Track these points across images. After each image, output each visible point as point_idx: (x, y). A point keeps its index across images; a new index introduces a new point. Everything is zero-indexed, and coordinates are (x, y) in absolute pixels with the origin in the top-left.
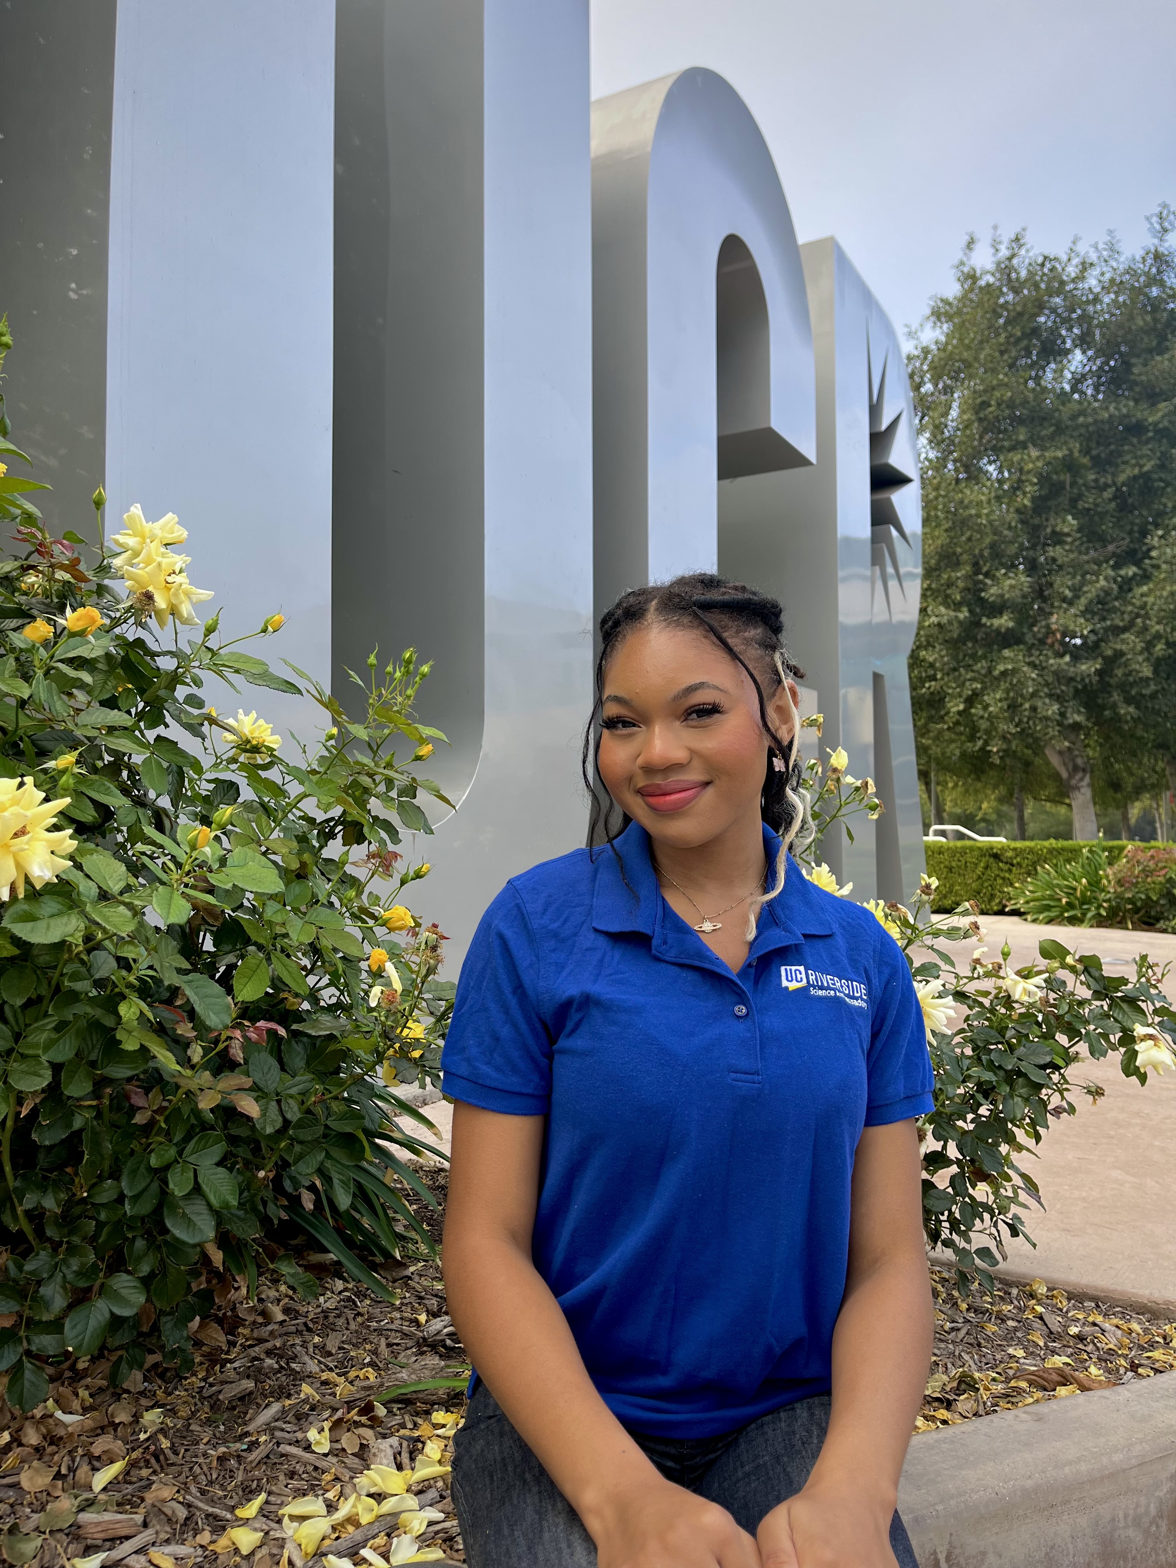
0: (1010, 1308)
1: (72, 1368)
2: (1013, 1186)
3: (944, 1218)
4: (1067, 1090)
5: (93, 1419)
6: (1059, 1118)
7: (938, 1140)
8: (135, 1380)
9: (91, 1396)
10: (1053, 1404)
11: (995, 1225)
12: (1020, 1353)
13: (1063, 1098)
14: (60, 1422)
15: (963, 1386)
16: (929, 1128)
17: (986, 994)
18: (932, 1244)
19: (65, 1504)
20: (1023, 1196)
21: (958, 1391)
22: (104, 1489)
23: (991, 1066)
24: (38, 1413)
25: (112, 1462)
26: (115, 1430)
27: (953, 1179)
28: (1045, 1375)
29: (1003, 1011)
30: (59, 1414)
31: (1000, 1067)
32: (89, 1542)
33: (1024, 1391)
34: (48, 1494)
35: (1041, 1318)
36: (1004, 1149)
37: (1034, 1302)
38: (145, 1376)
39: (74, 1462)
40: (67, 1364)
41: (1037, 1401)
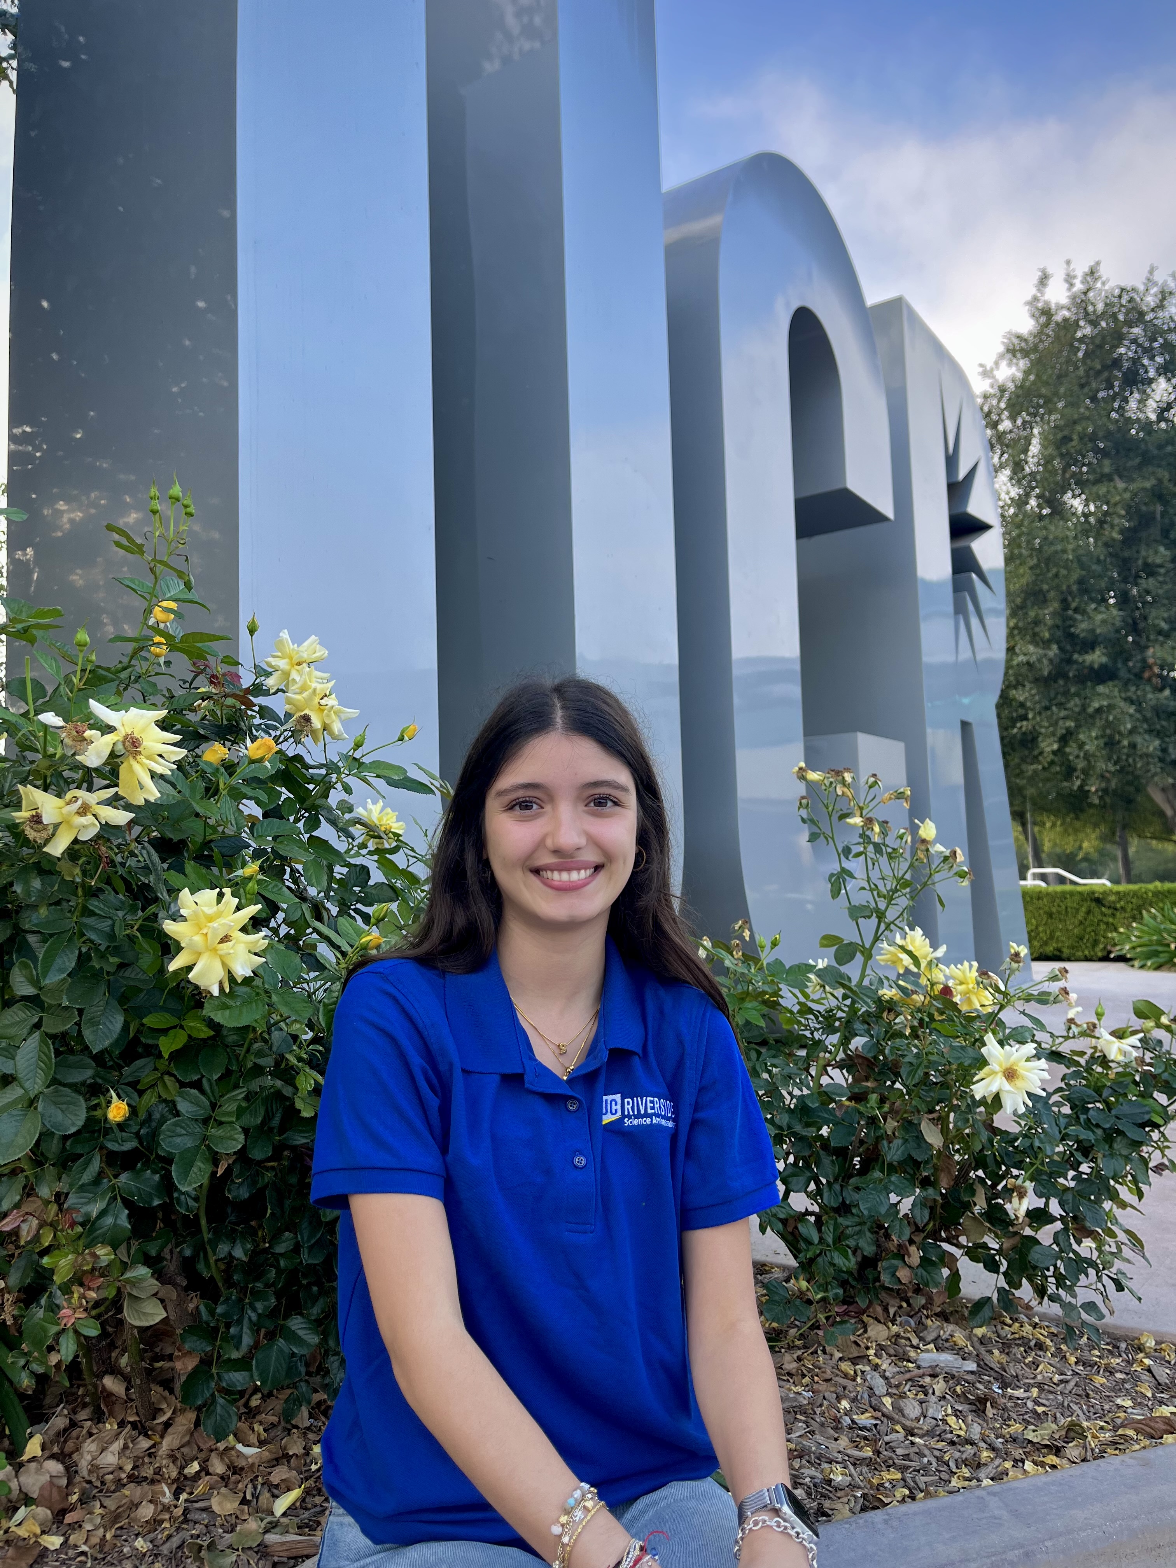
0: (1118, 1361)
1: (246, 1405)
2: (1116, 1242)
3: (1050, 1273)
4: (1168, 1147)
5: (270, 1451)
6: (1161, 1175)
7: (1040, 1197)
8: (303, 1418)
9: (265, 1430)
10: (1160, 1451)
11: (1099, 1278)
12: (1128, 1403)
13: (1164, 1155)
14: (240, 1454)
15: (1072, 1434)
16: (1029, 1186)
17: (1082, 1054)
18: (1038, 1300)
19: (253, 1525)
20: (1127, 1252)
21: (1068, 1439)
22: (284, 1514)
23: (1089, 1125)
24: (221, 1446)
25: (289, 1490)
26: (289, 1462)
27: (1056, 1235)
28: (1152, 1424)
29: (1100, 1070)
30: (239, 1447)
31: (1098, 1126)
32: (276, 1559)
33: (1132, 1439)
34: (237, 1517)
35: (1149, 1370)
36: (1107, 1205)
37: (1141, 1355)
38: (310, 1413)
39: (255, 1488)
40: (243, 1401)
41: (1144, 1448)
